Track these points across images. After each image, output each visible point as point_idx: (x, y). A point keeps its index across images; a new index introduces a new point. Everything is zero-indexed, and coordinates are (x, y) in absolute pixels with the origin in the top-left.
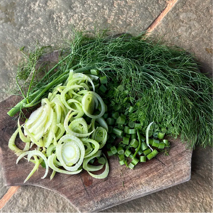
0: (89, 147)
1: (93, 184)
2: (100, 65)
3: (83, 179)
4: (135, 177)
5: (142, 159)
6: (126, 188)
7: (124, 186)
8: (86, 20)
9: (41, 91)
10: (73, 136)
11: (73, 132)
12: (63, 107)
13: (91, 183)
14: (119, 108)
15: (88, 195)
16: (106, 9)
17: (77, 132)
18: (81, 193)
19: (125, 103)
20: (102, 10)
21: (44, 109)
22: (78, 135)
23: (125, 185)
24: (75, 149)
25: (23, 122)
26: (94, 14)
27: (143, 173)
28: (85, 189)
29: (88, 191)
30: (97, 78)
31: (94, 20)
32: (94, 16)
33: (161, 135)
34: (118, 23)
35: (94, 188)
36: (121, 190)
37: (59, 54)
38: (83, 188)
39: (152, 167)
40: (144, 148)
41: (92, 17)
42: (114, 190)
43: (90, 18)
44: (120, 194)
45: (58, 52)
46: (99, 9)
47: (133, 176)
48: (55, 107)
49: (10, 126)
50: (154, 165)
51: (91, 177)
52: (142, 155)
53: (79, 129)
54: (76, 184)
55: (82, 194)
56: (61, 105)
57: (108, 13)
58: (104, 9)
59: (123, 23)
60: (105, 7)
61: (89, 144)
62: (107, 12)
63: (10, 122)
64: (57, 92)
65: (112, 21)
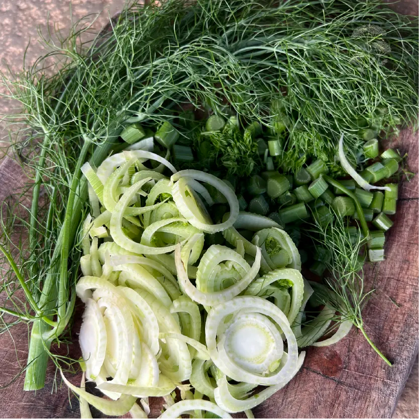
0: (277, 293)
1: (343, 358)
2: (135, 107)
3: (315, 367)
4: (402, 268)
5: (383, 223)
6: (407, 305)
7: (400, 305)
8: (8, 58)
9: (57, 271)
10: (229, 304)
11: (220, 295)
12: (145, 262)
13: (339, 359)
14: (252, 164)
15: (355, 387)
16: (29, 8)
17: (228, 284)
18: (338, 397)
19: (253, 146)
20: (21, 14)
21: (102, 304)
22: (236, 289)
23: (398, 301)
24: (257, 326)
25: (76, 374)
26: (14, 35)
27: (407, 249)
28: (340, 383)
29: (348, 381)
30: (149, 141)
31: (22, 45)
32: (17, 38)
33: (372, 148)
34: (77, 15)
35: (353, 362)
36: (401, 317)
37: (17, 162)
38: (333, 386)
39: (411, 222)
40: (368, 199)
41: (14, 44)
42: (391, 330)
43: (12, 49)
44: (407, 325)
45: (10, 162)
46: (15, 19)
47: (397, 270)
48: (123, 279)
49: (54, 410)
50: (410, 217)
51: (327, 347)
52: (376, 215)
53: (228, 276)
54: (312, 390)
55: (343, 397)
56: (138, 260)
57: (39, 13)
58: (23, 10)
59: (88, 9)
60: (23, 6)
61: (273, 288)
62: (35, 11)
63: (49, 401)
64: (95, 243)
65: (64, 20)
